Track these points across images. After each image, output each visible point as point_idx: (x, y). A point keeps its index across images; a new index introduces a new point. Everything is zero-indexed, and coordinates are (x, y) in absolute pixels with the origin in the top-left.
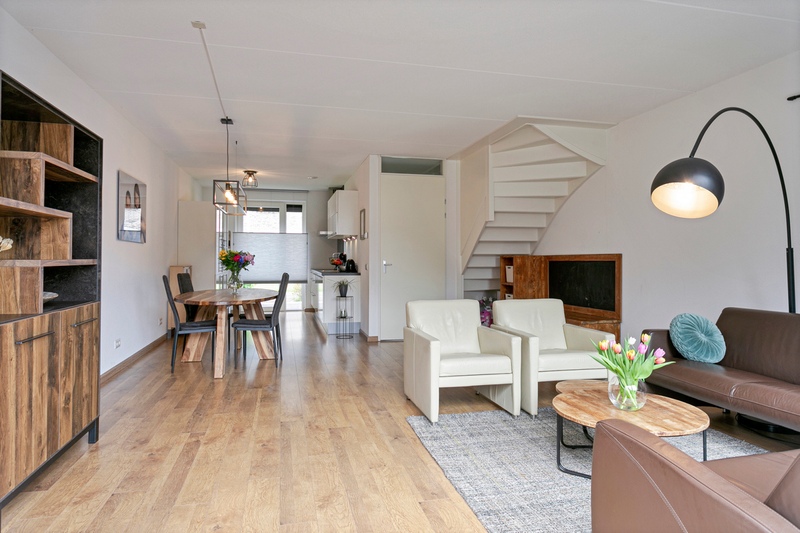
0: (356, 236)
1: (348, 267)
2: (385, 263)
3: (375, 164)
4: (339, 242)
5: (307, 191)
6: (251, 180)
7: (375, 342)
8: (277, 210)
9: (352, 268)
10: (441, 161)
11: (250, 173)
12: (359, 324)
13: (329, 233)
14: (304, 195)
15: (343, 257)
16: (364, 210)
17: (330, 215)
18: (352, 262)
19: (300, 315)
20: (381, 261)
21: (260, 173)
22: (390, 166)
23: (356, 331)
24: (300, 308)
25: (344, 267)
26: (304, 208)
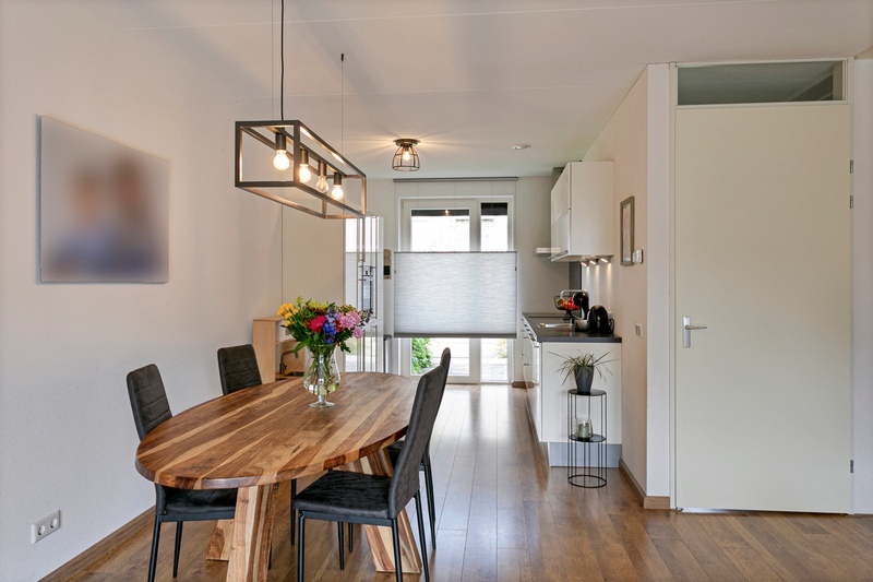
0: (609, 258)
1: (592, 322)
2: (686, 322)
3: (663, 84)
4: (574, 268)
5: (516, 178)
6: (407, 156)
7: (664, 511)
8: (465, 212)
9: (601, 326)
10: (837, 66)
11: (406, 144)
12: (619, 448)
13: (555, 250)
14: (510, 186)
15: (582, 300)
16: (631, 200)
17: (555, 217)
18: (601, 311)
19: (504, 392)
20: (676, 321)
21: (423, 144)
22: (698, 89)
23: (611, 463)
24: (505, 378)
25: (584, 322)
26: (510, 208)
